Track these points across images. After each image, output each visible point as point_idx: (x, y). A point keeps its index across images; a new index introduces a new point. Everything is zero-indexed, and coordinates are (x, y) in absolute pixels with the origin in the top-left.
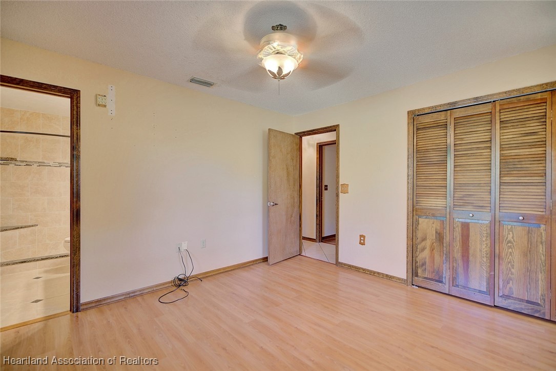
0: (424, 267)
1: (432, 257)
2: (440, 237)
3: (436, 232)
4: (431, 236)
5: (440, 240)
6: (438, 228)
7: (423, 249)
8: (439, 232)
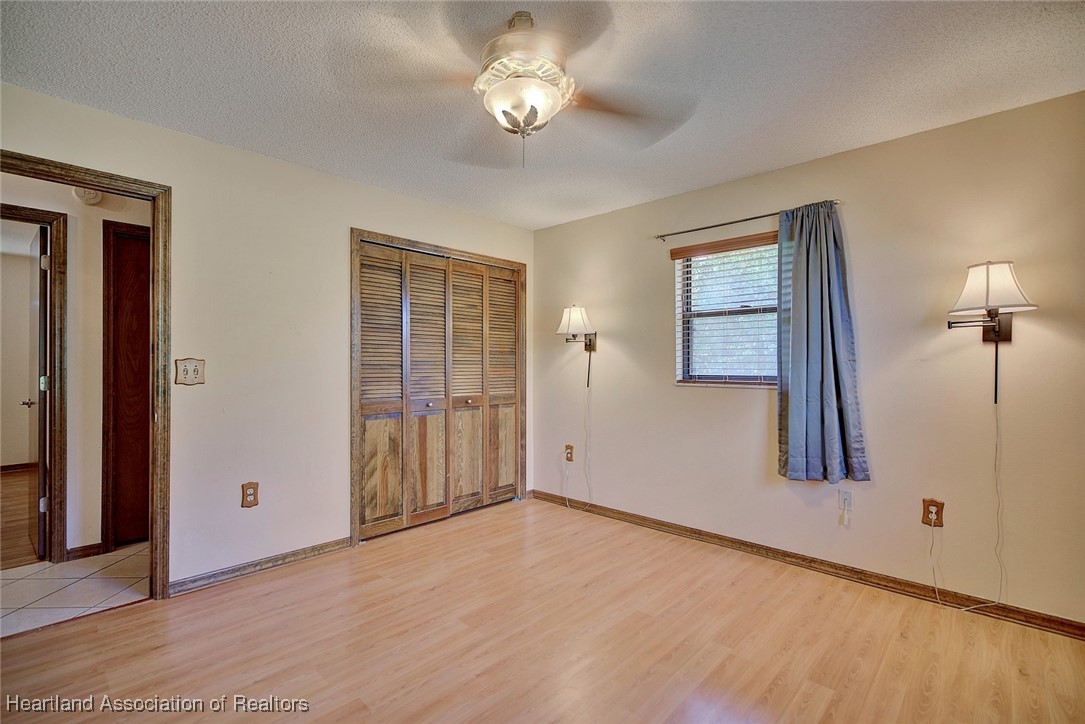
0: (374, 501)
1: (385, 482)
2: (394, 445)
3: (390, 438)
4: (383, 446)
5: (394, 450)
6: (392, 431)
7: (372, 474)
8: (392, 437)
